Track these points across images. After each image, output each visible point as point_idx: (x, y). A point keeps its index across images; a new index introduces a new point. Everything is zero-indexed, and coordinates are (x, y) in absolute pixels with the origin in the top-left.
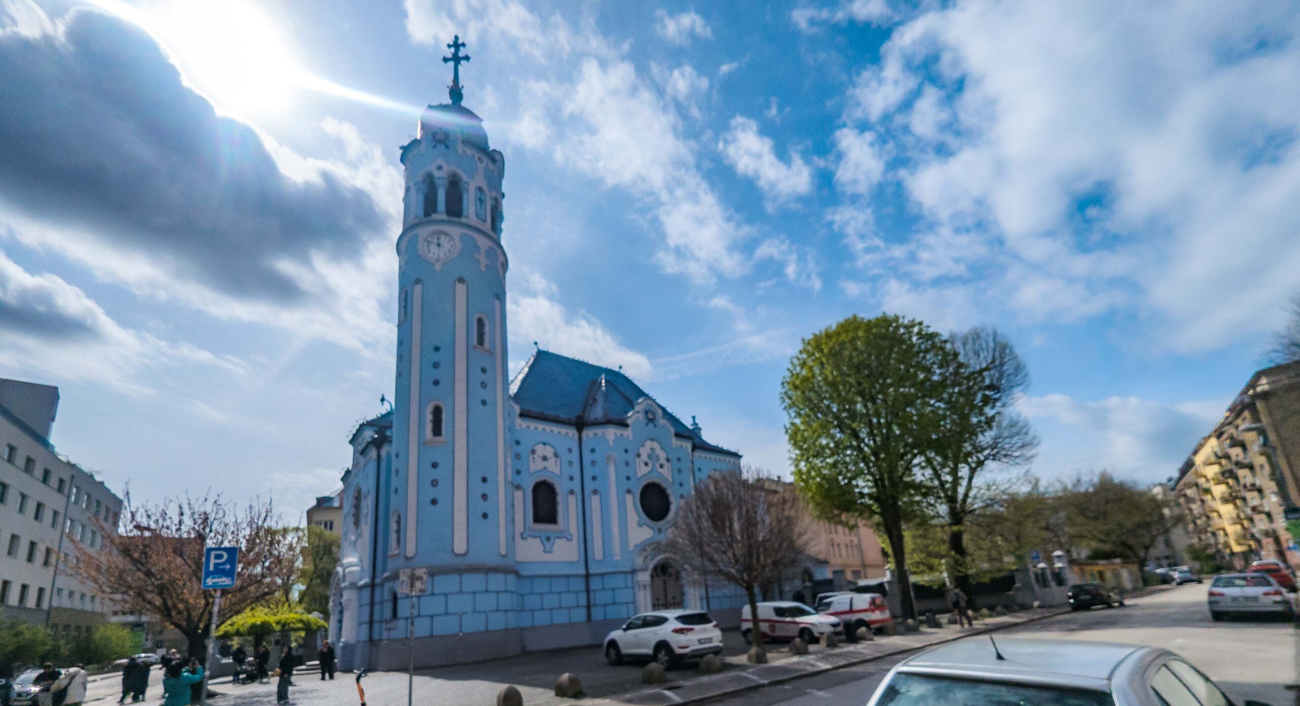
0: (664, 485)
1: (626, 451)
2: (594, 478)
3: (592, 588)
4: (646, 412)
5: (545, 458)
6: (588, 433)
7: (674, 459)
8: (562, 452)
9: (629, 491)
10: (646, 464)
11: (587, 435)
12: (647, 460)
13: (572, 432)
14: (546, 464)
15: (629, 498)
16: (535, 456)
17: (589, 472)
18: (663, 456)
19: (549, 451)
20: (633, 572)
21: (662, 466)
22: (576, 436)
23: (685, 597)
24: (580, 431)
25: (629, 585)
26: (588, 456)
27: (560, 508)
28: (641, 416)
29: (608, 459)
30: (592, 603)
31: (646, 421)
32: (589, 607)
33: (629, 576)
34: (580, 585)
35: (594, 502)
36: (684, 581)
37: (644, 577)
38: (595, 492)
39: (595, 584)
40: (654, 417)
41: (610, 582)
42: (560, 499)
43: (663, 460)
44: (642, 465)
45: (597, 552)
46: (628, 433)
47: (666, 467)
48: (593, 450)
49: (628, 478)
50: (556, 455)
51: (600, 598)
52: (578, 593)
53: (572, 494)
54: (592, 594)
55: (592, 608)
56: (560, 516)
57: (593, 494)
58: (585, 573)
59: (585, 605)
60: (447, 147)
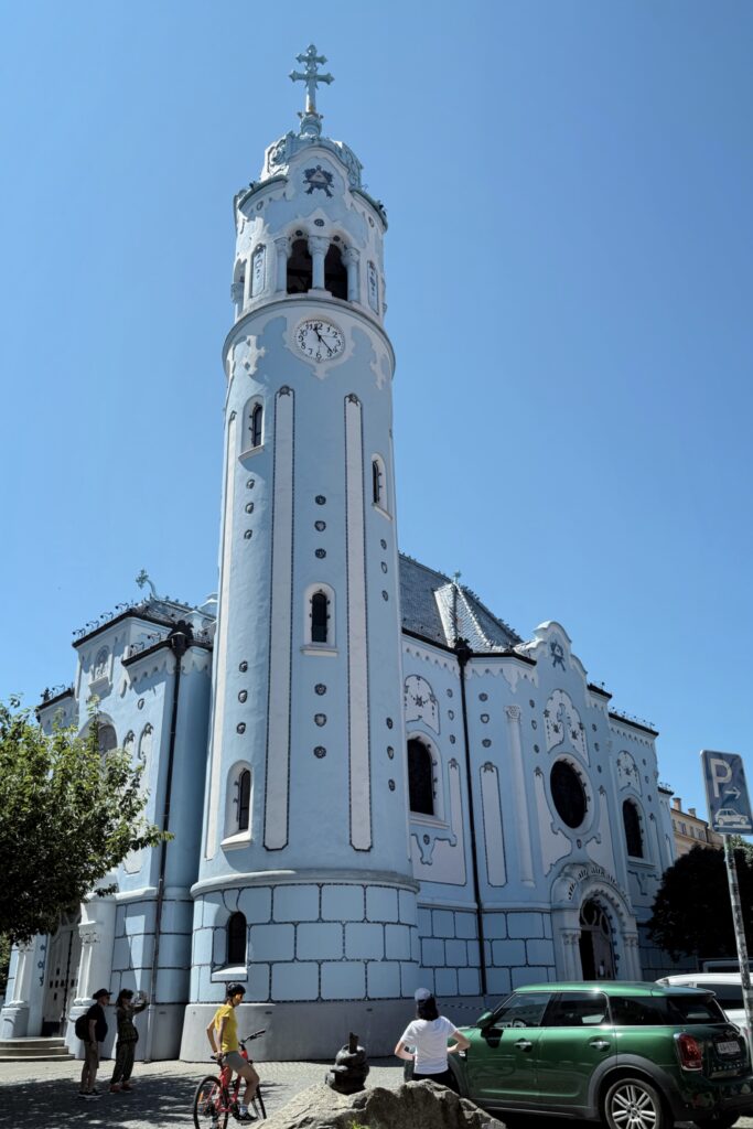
1: (532, 704)
2: (487, 743)
3: (485, 937)
5: (419, 702)
6: (474, 669)
8: (441, 695)
9: (538, 771)
10: (556, 729)
11: (473, 672)
12: (556, 723)
13: (453, 662)
14: (420, 710)
15: (538, 780)
16: (407, 695)
17: (478, 732)
18: (575, 720)
19: (422, 691)
20: (555, 910)
21: (574, 737)
22: (457, 671)
23: (618, 964)
24: (462, 663)
25: (549, 935)
26: (475, 707)
27: (439, 787)
30: (488, 962)
31: (553, 658)
32: (482, 968)
33: (547, 916)
34: (468, 926)
35: (487, 784)
36: (617, 937)
37: (572, 922)
38: (488, 766)
39: (493, 926)
40: (562, 652)
41: (520, 927)
42: (438, 772)
43: (575, 727)
44: (551, 730)
45: (494, 872)
46: (534, 674)
47: (579, 737)
48: (482, 697)
49: (537, 749)
50: (433, 698)
51: (501, 953)
52: (467, 940)
53: (454, 766)
54: (487, 944)
55: (487, 970)
56: (440, 802)
57: (483, 769)
58: (475, 906)
59: (478, 964)
60: (329, 195)
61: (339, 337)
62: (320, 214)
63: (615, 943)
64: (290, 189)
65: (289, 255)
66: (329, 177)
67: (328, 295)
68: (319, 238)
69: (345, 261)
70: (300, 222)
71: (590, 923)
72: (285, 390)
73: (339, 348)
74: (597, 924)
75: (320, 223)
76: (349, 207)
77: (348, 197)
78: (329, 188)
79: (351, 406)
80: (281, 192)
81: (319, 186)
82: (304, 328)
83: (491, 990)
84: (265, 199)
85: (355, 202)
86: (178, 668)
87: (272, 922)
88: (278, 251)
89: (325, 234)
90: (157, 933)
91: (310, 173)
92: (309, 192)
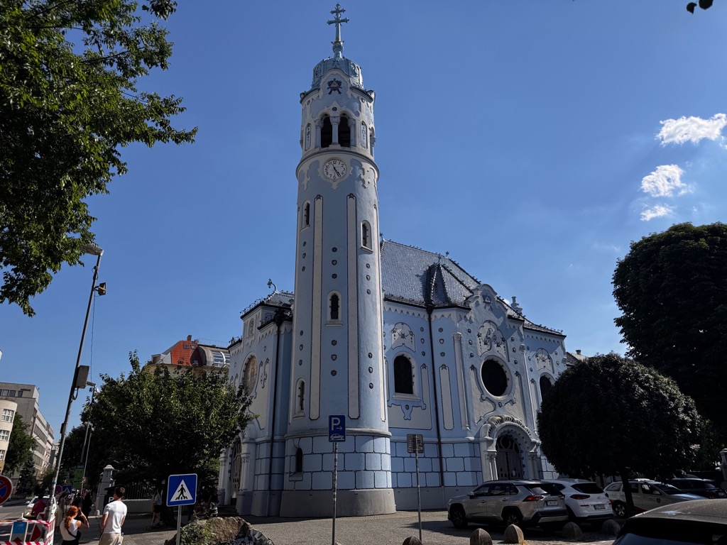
0: (501, 363)
1: (469, 331)
2: (443, 354)
3: (443, 456)
4: (484, 297)
5: (403, 336)
6: (437, 315)
7: (508, 339)
8: (416, 331)
9: (473, 368)
10: (486, 344)
11: (435, 316)
12: (486, 339)
13: (424, 313)
14: (403, 340)
15: (473, 373)
16: (396, 334)
17: (438, 349)
18: (499, 336)
19: (406, 330)
20: (481, 442)
21: (498, 345)
22: (427, 317)
23: (525, 469)
24: (429, 313)
25: (477, 455)
26: (437, 336)
27: (415, 380)
28: (480, 300)
29: (454, 337)
30: (444, 469)
31: (484, 304)
32: (441, 473)
33: (477, 445)
34: (433, 451)
35: (443, 376)
37: (491, 448)
38: (444, 366)
39: (447, 451)
41: (461, 451)
42: (415, 372)
43: (499, 340)
44: (483, 343)
45: (447, 421)
46: (470, 315)
47: (502, 346)
48: (441, 330)
49: (472, 356)
50: (411, 333)
51: (451, 464)
52: (431, 458)
53: (424, 368)
54: (444, 460)
55: (445, 474)
56: (415, 387)
57: (441, 368)
58: (437, 440)
59: (439, 470)
60: (340, 93)
61: (344, 166)
62: (335, 104)
63: (523, 458)
64: (321, 93)
65: (322, 126)
66: (339, 83)
67: (339, 147)
68: (335, 117)
69: (349, 125)
70: (325, 110)
71: (506, 447)
72: (319, 197)
73: (344, 172)
74: (511, 448)
75: (335, 109)
76: (350, 97)
77: (349, 92)
78: (340, 89)
79: (351, 201)
80: (317, 95)
81: (334, 89)
82: (327, 164)
83: (446, 484)
84: (310, 99)
85: (353, 94)
86: (279, 332)
87: (312, 453)
88: (316, 126)
89: (338, 113)
90: (271, 458)
91: (330, 83)
92: (330, 93)
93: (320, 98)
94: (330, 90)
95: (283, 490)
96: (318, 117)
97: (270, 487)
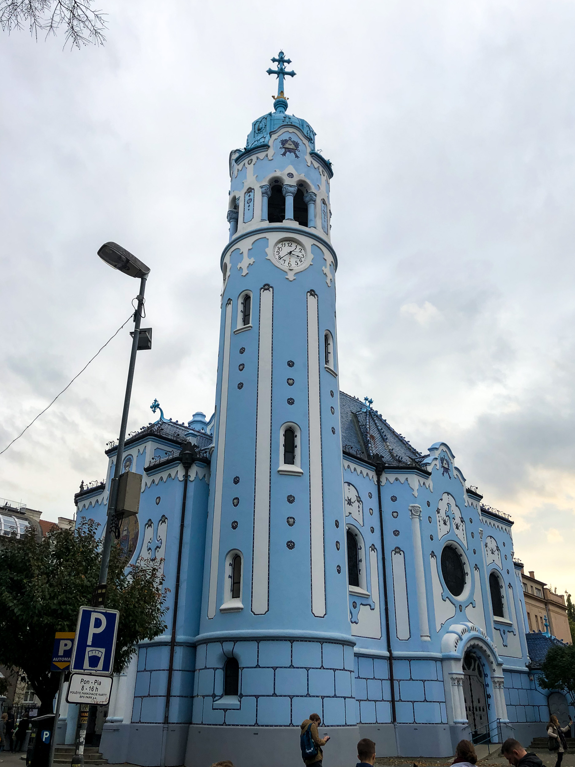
0: (460, 550)
1: (429, 504)
2: (396, 533)
3: (395, 678)
4: (442, 460)
5: (350, 503)
6: (388, 477)
7: (467, 520)
8: (364, 497)
9: (433, 554)
10: (445, 523)
11: (387, 479)
12: (445, 518)
13: (372, 474)
14: (349, 508)
15: (433, 561)
17: (390, 525)
18: (458, 515)
19: (352, 494)
20: (445, 659)
21: (457, 528)
22: (375, 479)
23: (490, 701)
24: (379, 474)
25: (441, 677)
26: (388, 506)
27: (363, 566)
28: (438, 462)
29: (414, 512)
30: (397, 698)
31: (442, 469)
32: (393, 701)
33: (439, 664)
34: (382, 670)
35: (396, 563)
36: (488, 680)
37: (457, 669)
38: (398, 550)
39: (400, 670)
40: (448, 465)
41: (420, 671)
42: (362, 554)
43: (458, 521)
44: (442, 522)
45: (401, 628)
46: (429, 482)
47: (460, 528)
48: (394, 499)
49: (431, 538)
50: (359, 500)
51: (407, 690)
52: (382, 680)
53: (373, 550)
54: (396, 683)
55: (396, 704)
56: (363, 577)
57: (394, 552)
58: (387, 654)
59: (390, 699)
60: (297, 156)
61: (303, 252)
62: (291, 169)
63: (487, 685)
64: (271, 152)
65: (270, 196)
67: (295, 225)
68: (291, 186)
69: (307, 199)
70: (278, 174)
71: (469, 669)
72: (266, 287)
73: (303, 260)
74: (474, 670)
76: (309, 164)
79: (311, 299)
80: (265, 153)
82: (280, 245)
83: (399, 719)
84: (254, 157)
85: (314, 162)
86: (186, 476)
87: (258, 666)
88: (263, 193)
89: (293, 182)
90: (171, 670)
91: (284, 142)
92: (284, 154)
93: (270, 157)
94: (283, 150)
95: (191, 723)
96: (265, 182)
97: (166, 718)
